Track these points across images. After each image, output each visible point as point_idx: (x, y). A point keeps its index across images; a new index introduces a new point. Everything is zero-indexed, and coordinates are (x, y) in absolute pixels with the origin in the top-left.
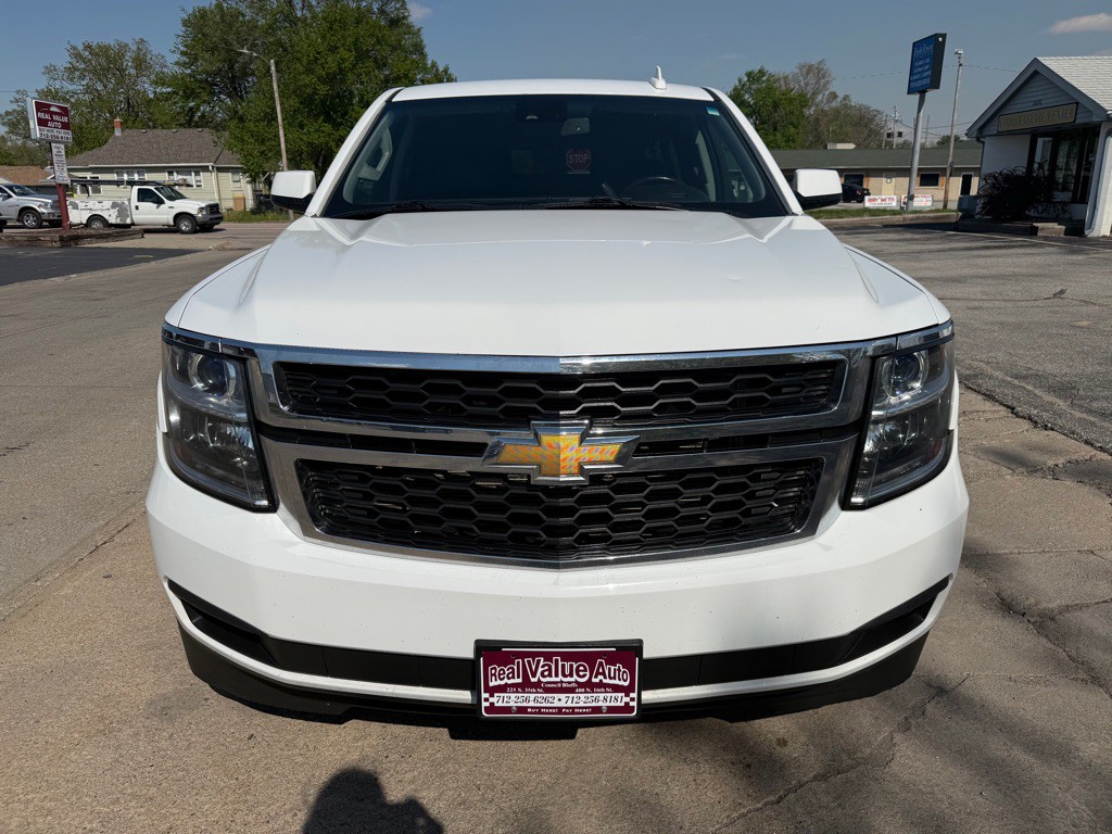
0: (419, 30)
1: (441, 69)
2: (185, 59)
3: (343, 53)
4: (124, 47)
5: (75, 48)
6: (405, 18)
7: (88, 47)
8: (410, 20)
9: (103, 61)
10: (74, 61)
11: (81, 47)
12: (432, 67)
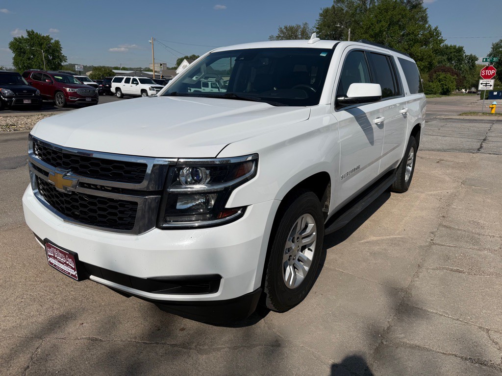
0: (426, 10)
1: (433, 28)
2: (318, 30)
3: (383, 23)
4: (299, 27)
5: (281, 28)
6: (420, 4)
7: (286, 28)
8: (423, 5)
9: (290, 33)
10: (280, 33)
11: (283, 28)
12: (428, 28)
